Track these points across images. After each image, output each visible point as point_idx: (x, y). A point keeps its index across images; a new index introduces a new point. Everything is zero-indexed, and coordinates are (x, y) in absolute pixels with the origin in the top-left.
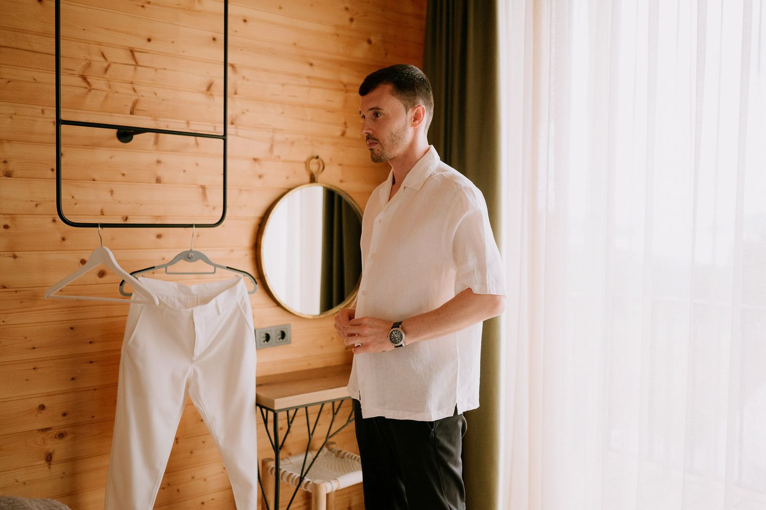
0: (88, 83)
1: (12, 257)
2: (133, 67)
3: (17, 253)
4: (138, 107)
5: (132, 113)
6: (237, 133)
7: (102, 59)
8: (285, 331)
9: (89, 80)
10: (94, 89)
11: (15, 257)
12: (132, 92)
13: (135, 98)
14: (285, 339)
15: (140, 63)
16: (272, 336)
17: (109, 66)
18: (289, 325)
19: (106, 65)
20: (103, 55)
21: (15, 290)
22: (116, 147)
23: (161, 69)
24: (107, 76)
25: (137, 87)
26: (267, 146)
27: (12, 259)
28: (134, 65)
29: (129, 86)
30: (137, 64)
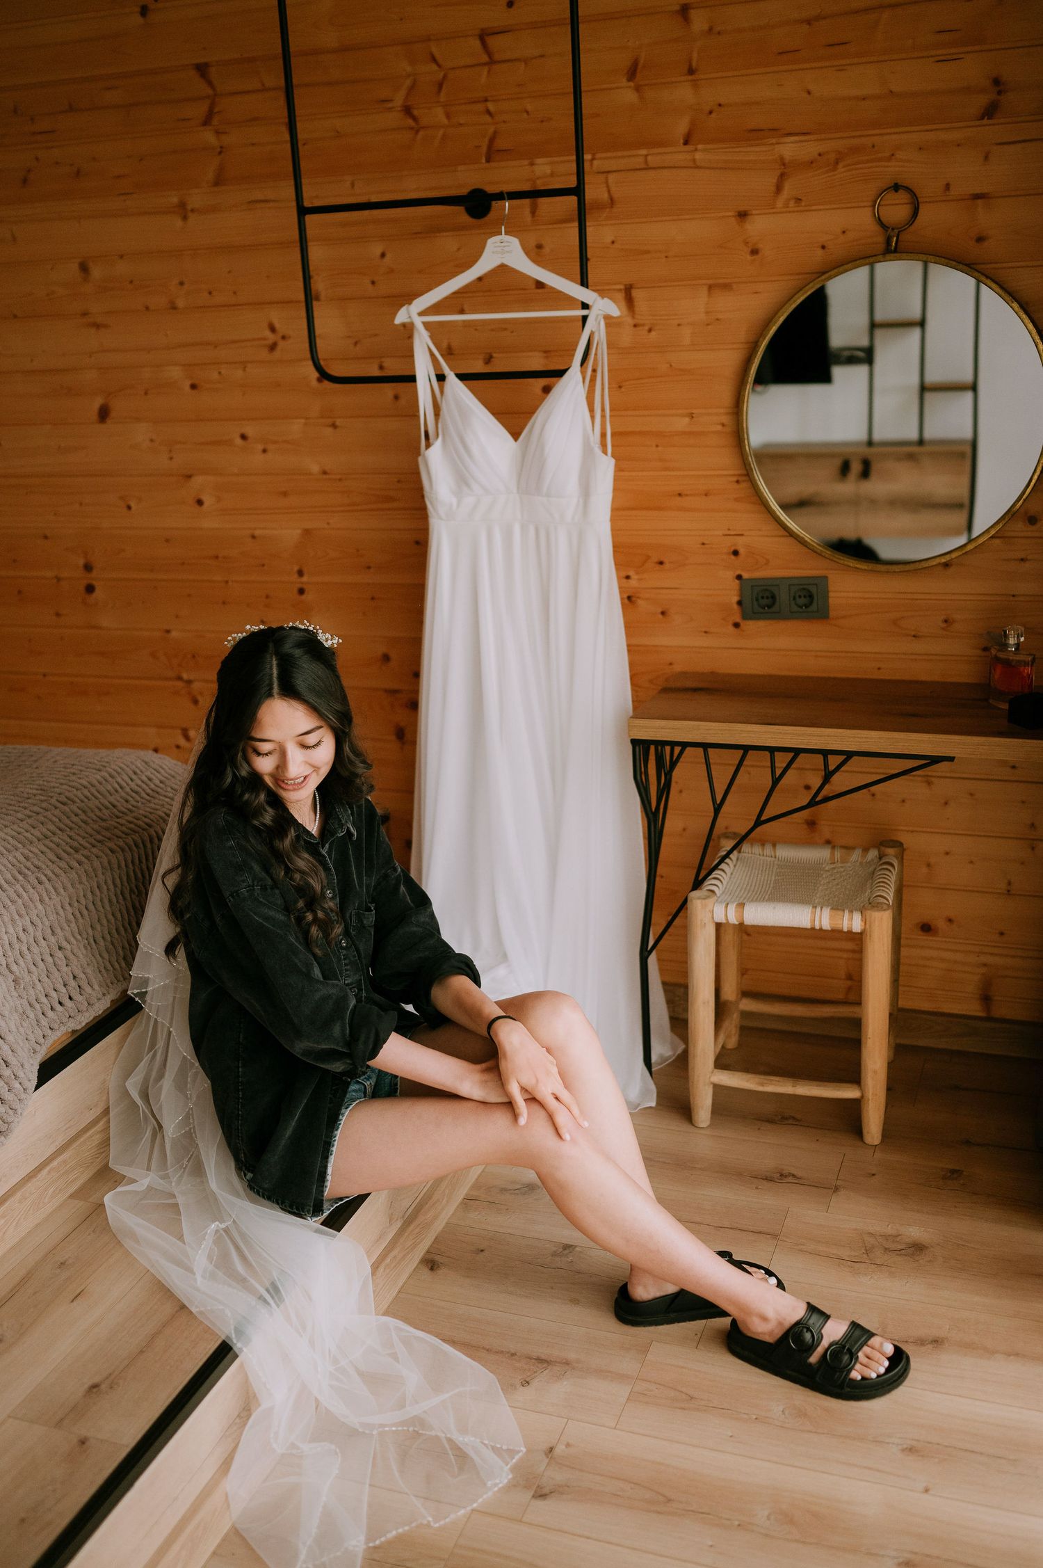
0: (415, 119)
1: (330, 426)
2: (486, 69)
3: (338, 422)
4: (500, 144)
5: (488, 161)
6: (694, 161)
7: (435, 67)
8: (813, 590)
9: (416, 112)
10: (423, 128)
11: (334, 426)
12: (488, 118)
13: (491, 130)
14: (814, 607)
15: (497, 57)
16: (783, 597)
17: (445, 77)
18: (826, 577)
19: (442, 74)
20: (434, 60)
21: (338, 477)
22: (463, 228)
23: (535, 58)
24: (443, 97)
25: (491, 106)
26: (772, 180)
27: (330, 430)
28: (484, 64)
29: (480, 107)
30: (492, 62)
